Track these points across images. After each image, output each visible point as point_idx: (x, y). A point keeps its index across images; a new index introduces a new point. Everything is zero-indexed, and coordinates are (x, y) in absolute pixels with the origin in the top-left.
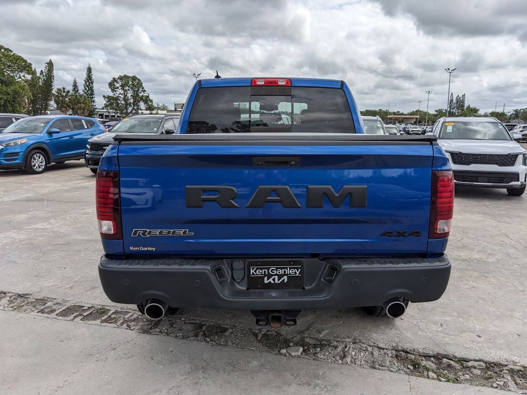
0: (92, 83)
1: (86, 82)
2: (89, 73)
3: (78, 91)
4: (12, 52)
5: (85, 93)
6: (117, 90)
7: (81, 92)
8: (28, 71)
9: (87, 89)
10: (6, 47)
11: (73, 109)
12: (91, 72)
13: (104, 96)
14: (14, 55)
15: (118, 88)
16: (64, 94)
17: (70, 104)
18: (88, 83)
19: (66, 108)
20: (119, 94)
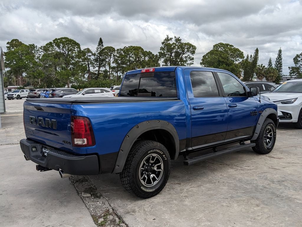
0: (281, 59)
1: (277, 59)
2: (280, 54)
3: (271, 65)
4: (233, 46)
5: (276, 66)
6: (299, 62)
7: (273, 66)
8: (241, 56)
9: (278, 63)
10: (230, 44)
11: (266, 77)
12: (281, 53)
13: (289, 68)
14: (234, 48)
15: (299, 61)
16: (261, 68)
17: (264, 74)
18: (278, 60)
19: (262, 76)
20: (300, 65)
